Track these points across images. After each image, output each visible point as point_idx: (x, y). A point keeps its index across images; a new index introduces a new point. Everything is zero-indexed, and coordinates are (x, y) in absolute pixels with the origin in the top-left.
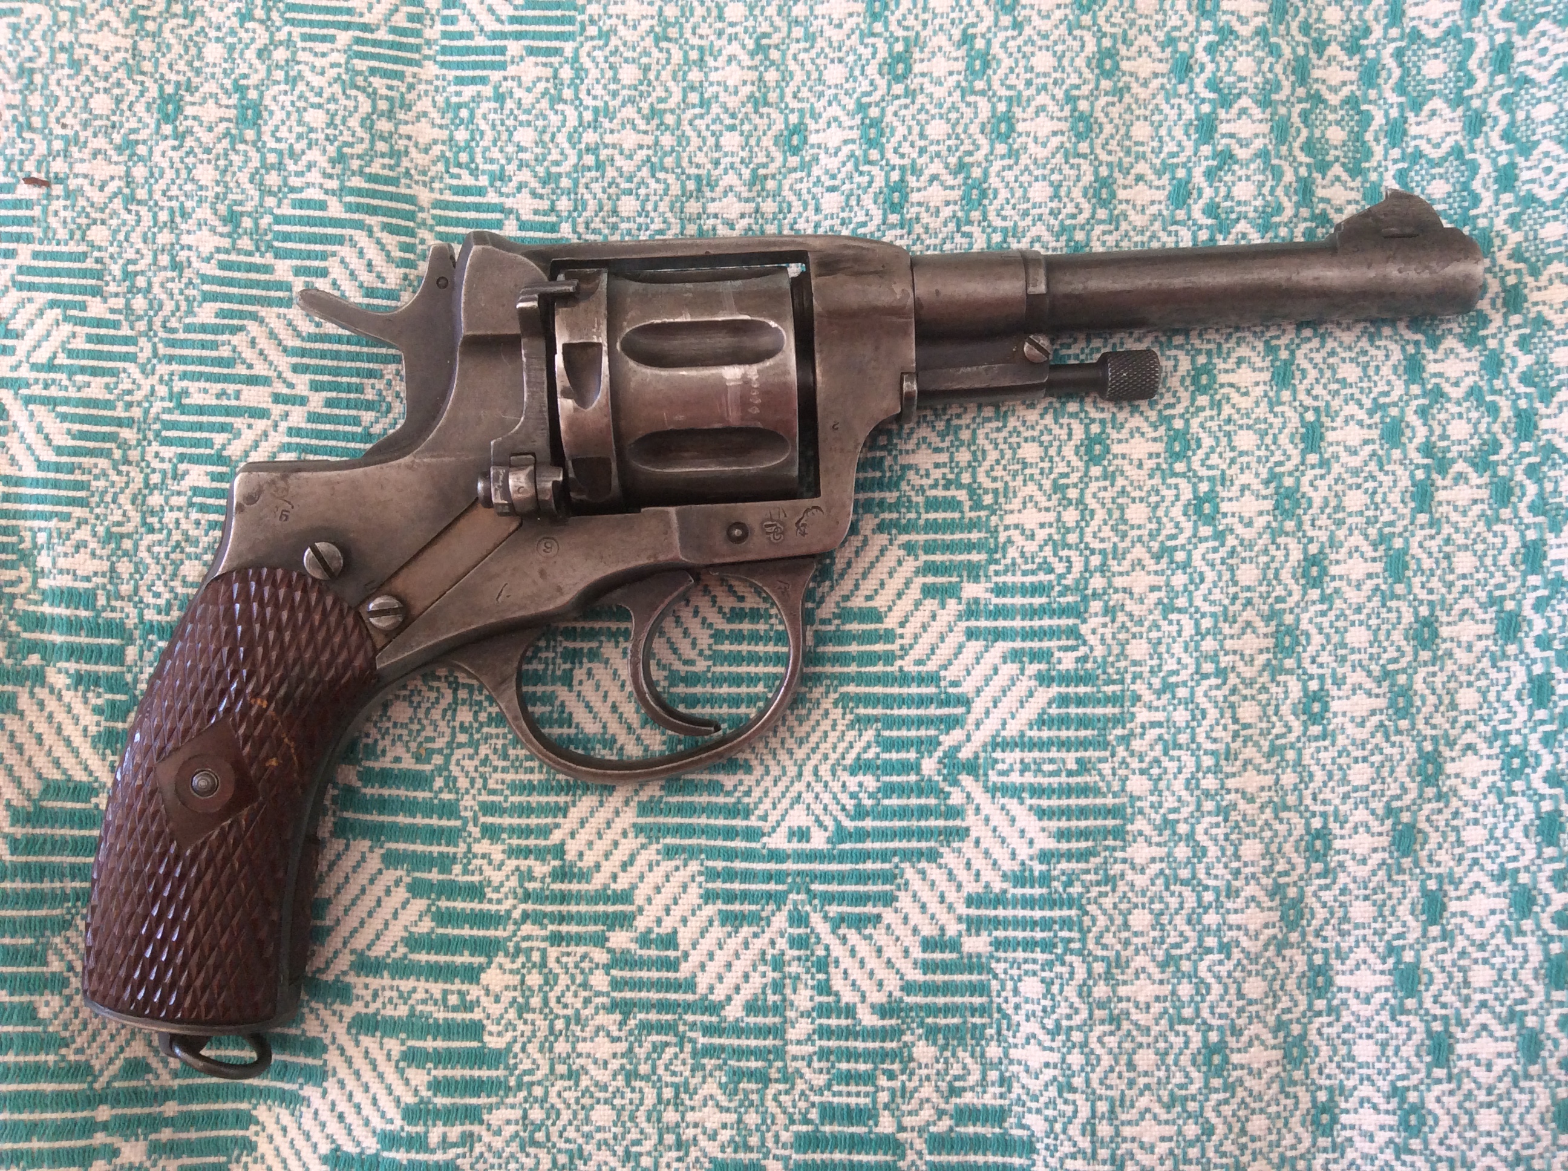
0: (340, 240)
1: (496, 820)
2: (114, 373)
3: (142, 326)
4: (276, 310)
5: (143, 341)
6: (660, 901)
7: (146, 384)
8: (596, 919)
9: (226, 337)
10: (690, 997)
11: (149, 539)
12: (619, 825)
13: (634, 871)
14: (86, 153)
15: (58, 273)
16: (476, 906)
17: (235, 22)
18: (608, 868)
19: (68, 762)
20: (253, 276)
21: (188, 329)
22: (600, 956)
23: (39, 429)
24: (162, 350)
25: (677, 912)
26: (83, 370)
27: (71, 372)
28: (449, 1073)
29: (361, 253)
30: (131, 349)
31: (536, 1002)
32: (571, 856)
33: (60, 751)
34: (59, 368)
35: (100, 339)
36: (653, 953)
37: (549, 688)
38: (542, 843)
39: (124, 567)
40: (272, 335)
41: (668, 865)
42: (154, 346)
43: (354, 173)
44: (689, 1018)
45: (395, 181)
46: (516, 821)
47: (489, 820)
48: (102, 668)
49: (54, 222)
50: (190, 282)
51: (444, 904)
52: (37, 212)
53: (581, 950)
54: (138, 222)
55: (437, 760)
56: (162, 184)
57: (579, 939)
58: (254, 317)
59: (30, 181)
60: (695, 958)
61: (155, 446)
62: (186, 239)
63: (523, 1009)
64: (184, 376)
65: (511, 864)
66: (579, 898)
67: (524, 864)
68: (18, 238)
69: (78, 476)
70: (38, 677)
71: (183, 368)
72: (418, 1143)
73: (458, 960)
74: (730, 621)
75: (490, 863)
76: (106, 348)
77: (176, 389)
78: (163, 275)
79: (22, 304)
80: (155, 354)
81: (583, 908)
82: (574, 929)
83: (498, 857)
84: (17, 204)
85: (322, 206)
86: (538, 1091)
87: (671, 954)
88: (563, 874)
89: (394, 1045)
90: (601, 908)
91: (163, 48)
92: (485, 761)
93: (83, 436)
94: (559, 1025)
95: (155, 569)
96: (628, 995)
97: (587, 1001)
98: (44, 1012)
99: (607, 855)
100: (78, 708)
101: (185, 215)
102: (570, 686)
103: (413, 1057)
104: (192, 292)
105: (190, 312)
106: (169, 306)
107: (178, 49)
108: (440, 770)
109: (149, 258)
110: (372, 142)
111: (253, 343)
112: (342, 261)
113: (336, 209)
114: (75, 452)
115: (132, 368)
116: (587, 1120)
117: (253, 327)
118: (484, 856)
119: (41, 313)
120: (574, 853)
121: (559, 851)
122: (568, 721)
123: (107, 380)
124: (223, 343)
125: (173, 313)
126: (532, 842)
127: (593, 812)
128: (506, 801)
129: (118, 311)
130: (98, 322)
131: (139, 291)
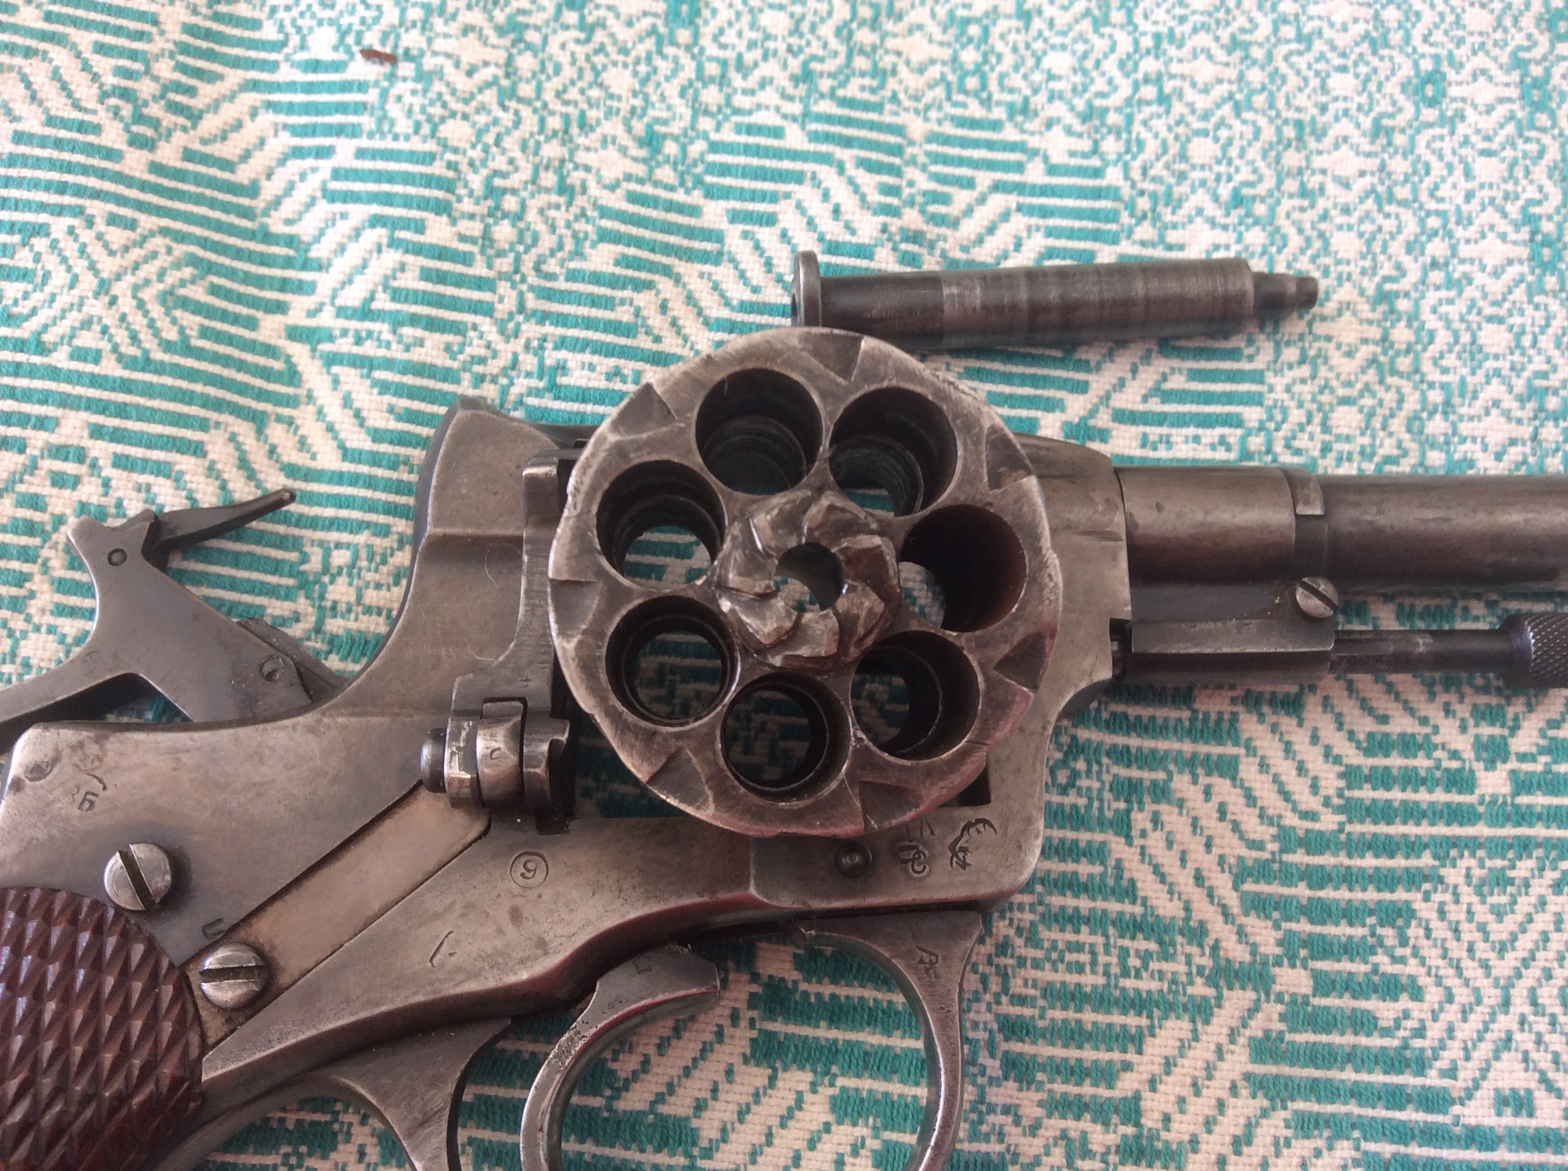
0: (798, 178)
1: (1027, 1048)
2: (457, 328)
3: (505, 264)
4: (699, 267)
5: (503, 287)
7: (506, 350)
9: (627, 293)
12: (1224, 1073)
13: (1253, 1153)
14: (454, 28)
15: (390, 178)
18: (1210, 1145)
20: (673, 217)
21: (573, 276)
23: (348, 401)
24: (532, 302)
26: (414, 320)
27: (397, 321)
29: (826, 196)
30: (486, 296)
32: (1151, 1120)
34: (378, 315)
35: (441, 278)
37: (1098, 837)
38: (1104, 1092)
40: (690, 299)
42: (521, 295)
43: (822, 96)
45: (878, 107)
46: (1060, 1052)
47: (1017, 1047)
49: (394, 110)
50: (583, 214)
52: (370, 96)
54: (517, 123)
56: (556, 83)
58: (667, 271)
59: (370, 54)
62: (582, 157)
64: (562, 343)
65: (1054, 1125)
67: (1074, 1127)
68: (340, 131)
71: (561, 331)
74: (1368, 752)
75: (1017, 1123)
76: (449, 291)
77: (549, 362)
78: (543, 199)
79: (331, 221)
80: (521, 308)
84: (345, 87)
85: (777, 133)
88: (1137, 1150)
93: (412, 416)
99: (1209, 1124)
101: (585, 126)
102: (1128, 838)
104: (581, 226)
105: (578, 254)
106: (547, 242)
109: (526, 173)
110: (850, 56)
111: (664, 308)
112: (799, 206)
113: (795, 138)
115: (486, 325)
117: (665, 285)
118: (1006, 1110)
119: (357, 234)
120: (1157, 1115)
121: (1131, 1109)
122: (1130, 892)
123: (450, 338)
124: (622, 302)
125: (552, 254)
126: (1087, 1090)
127: (1183, 1047)
128: (1042, 1017)
129: (473, 241)
130: (441, 253)
131: (506, 215)
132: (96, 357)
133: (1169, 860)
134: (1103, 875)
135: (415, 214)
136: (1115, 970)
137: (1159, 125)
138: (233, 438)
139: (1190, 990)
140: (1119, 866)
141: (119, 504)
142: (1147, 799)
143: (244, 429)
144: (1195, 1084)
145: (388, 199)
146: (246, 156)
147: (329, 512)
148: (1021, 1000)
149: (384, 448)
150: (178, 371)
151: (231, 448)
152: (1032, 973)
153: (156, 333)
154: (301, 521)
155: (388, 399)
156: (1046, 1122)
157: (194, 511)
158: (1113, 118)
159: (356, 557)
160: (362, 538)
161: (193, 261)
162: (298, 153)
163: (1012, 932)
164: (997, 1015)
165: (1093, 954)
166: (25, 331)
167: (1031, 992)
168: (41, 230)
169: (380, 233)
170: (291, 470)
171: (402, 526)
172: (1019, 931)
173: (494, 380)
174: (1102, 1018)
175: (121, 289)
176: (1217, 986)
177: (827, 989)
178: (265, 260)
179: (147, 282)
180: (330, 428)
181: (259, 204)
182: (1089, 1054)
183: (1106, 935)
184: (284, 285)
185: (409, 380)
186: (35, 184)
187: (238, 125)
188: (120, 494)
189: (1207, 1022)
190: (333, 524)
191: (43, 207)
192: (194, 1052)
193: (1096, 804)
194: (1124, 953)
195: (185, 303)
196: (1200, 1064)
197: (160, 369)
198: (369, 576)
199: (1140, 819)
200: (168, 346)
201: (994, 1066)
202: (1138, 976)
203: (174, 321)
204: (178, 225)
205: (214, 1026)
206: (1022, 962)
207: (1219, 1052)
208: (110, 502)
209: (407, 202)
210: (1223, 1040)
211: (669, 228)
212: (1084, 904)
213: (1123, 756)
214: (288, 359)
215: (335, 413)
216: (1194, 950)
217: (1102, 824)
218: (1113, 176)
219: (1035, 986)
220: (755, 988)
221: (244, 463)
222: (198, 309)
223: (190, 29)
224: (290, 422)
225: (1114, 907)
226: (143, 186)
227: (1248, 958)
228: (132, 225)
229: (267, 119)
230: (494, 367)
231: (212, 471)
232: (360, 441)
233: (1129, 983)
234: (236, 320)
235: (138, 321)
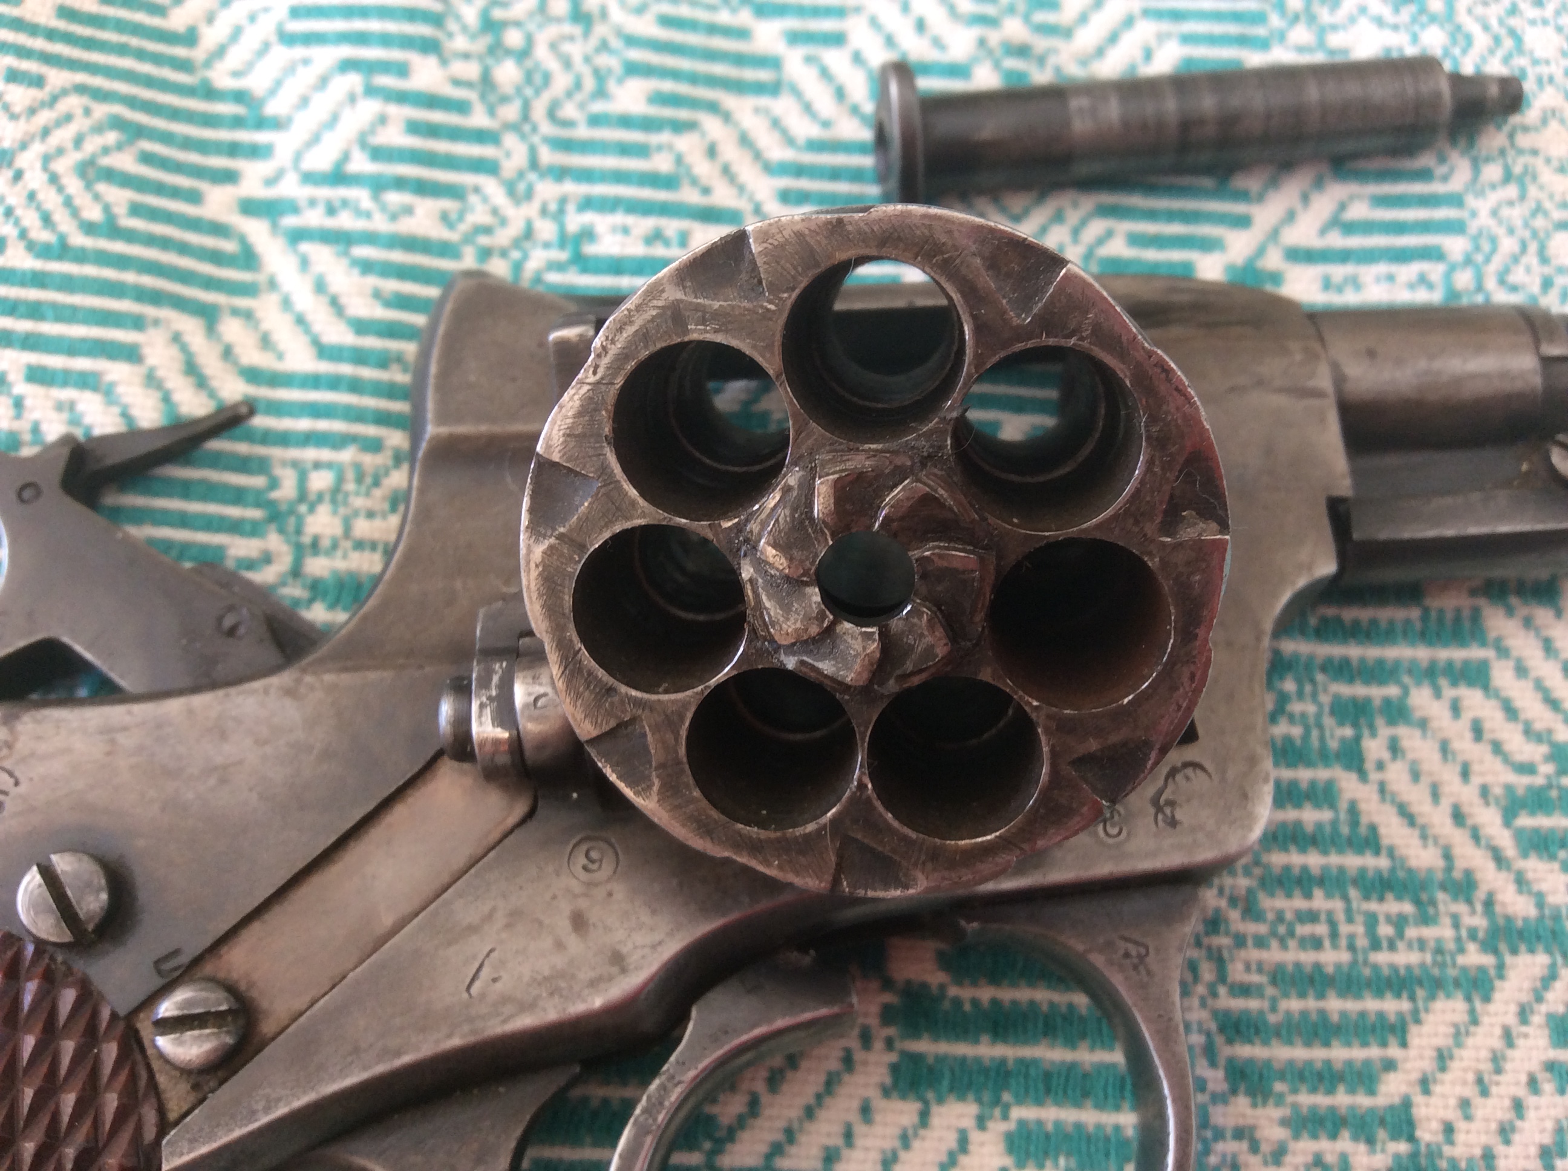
1: (1257, 1052)
2: (454, 192)
3: (511, 112)
4: (751, 100)
5: (510, 141)
7: (517, 216)
9: (665, 137)
20: (716, 42)
21: (595, 120)
26: (400, 183)
27: (378, 185)
30: (489, 151)
32: (1428, 1133)
34: (354, 180)
35: (432, 131)
37: (1322, 774)
40: (745, 140)
42: (533, 148)
46: (1301, 1054)
47: (1245, 1051)
50: (605, 45)
58: (713, 107)
64: (587, 204)
65: (1304, 1149)
67: (1330, 1148)
71: (584, 189)
75: (1254, 1149)
76: (442, 146)
77: (571, 228)
78: (552, 31)
79: (290, 69)
83: (1271, 1134)
102: (1361, 772)
104: (604, 60)
105: (601, 93)
106: (561, 82)
111: (712, 152)
115: (491, 187)
117: (712, 125)
118: (1239, 1134)
119: (323, 82)
120: (1435, 1125)
121: (1401, 1120)
122: (1370, 841)
123: (447, 204)
124: (660, 148)
125: (569, 94)
126: (1342, 1099)
127: (1459, 1035)
128: (1274, 1009)
129: (468, 84)
130: (432, 101)
131: (509, 52)
133: (1417, 797)
134: (1335, 823)
135: (396, 54)
136: (1362, 942)
138: (176, 338)
139: (1461, 960)
140: (1353, 810)
141: (36, 429)
142: (1380, 722)
143: (190, 327)
144: (1480, 1081)
145: (361, 39)
147: (304, 424)
148: (1244, 990)
149: (371, 342)
150: (103, 258)
151: (174, 351)
152: (1254, 954)
153: (75, 213)
154: (268, 438)
155: (373, 281)
156: (1293, 1146)
157: (134, 434)
159: (340, 480)
160: (347, 455)
161: (118, 123)
163: (1223, 903)
164: (1215, 1013)
165: (1333, 924)
167: (1255, 978)
169: (354, 80)
170: (252, 375)
171: (397, 439)
172: (1233, 901)
173: (504, 253)
174: (1352, 1006)
175: (29, 160)
176: (1496, 952)
177: (986, 994)
178: (210, 121)
179: (60, 151)
180: (301, 321)
181: (199, 54)
182: (1339, 1053)
183: (1346, 898)
184: (234, 150)
185: (398, 256)
188: (36, 415)
189: (1487, 999)
190: (310, 439)
192: (150, 1133)
193: (1315, 733)
194: (1371, 921)
195: (111, 175)
196: (1484, 1054)
197: (81, 256)
198: (359, 502)
199: (1374, 748)
200: (89, 228)
201: (1216, 1078)
202: (1392, 947)
203: (97, 197)
204: (98, 81)
205: (176, 1095)
206: (1240, 941)
207: (1508, 1037)
208: (23, 426)
209: (386, 40)
210: (1511, 1019)
211: (711, 55)
212: (1314, 860)
213: (1343, 670)
214: (243, 240)
215: (305, 300)
216: (1461, 908)
217: (1325, 757)
219: (1260, 970)
220: (889, 998)
221: (192, 369)
222: (126, 180)
224: (248, 316)
225: (1353, 861)
226: (51, 35)
227: (1532, 912)
228: (38, 82)
230: (503, 237)
231: (152, 380)
232: (338, 334)
233: (1382, 958)
234: (175, 193)
235: (51, 199)
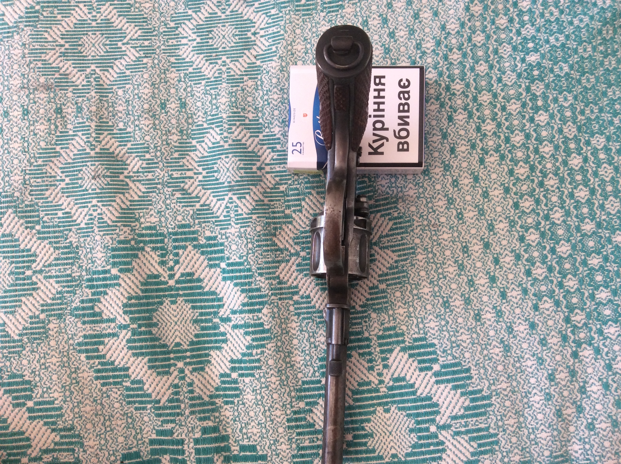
1: (262, 271)
2: (153, 172)
5: (160, 163)
6: (305, 287)
7: (162, 174)
8: (289, 293)
10: (314, 310)
11: (168, 211)
12: (292, 270)
13: (298, 280)
15: (138, 148)
16: (259, 293)
17: (177, 83)
18: (291, 280)
19: (152, 269)
22: (291, 302)
23: (138, 188)
25: (309, 289)
26: (146, 172)
27: (143, 173)
28: (256, 336)
29: (212, 135)
30: (157, 165)
31: (277, 315)
32: (281, 278)
33: (150, 267)
34: (140, 172)
35: (149, 164)
36: (304, 300)
38: (274, 276)
39: (163, 219)
41: (305, 279)
42: (163, 164)
44: (315, 315)
46: (267, 271)
48: (159, 245)
49: (136, 136)
51: (250, 294)
52: (132, 134)
53: (287, 301)
55: (245, 258)
57: (286, 299)
60: (315, 300)
61: (166, 188)
63: (274, 318)
64: (171, 171)
65: (267, 282)
66: (285, 288)
67: (270, 281)
69: (149, 198)
70: (143, 249)
71: (171, 168)
72: (251, 355)
73: (256, 307)
75: (261, 282)
76: (151, 166)
77: (170, 174)
79: (129, 157)
80: (164, 166)
81: (286, 291)
82: (284, 296)
83: (263, 280)
86: (279, 338)
87: (309, 300)
88: (280, 283)
89: (242, 331)
90: (290, 290)
91: (160, 91)
92: (257, 257)
93: (149, 188)
94: (283, 320)
95: (170, 219)
96: (299, 311)
97: (289, 314)
98: (154, 332)
99: (290, 277)
100: (154, 256)
102: (276, 236)
103: (246, 333)
107: (164, 91)
108: (245, 261)
110: (212, 106)
111: (188, 161)
112: (207, 138)
113: (205, 125)
114: (148, 192)
115: (158, 170)
116: (292, 344)
117: (187, 157)
118: (259, 281)
121: (278, 277)
122: (276, 245)
125: (167, 156)
127: (285, 267)
129: (153, 156)
130: (149, 160)
131: (158, 151)
132: (95, 189)
133: (282, 239)
134: (272, 243)
135: (143, 154)
136: (274, 257)
137: (268, 109)
138: (120, 198)
139: (286, 258)
140: (274, 241)
142: (278, 230)
143: (121, 196)
144: (287, 272)
145: (138, 152)
146: (111, 147)
147: (138, 207)
154: (134, 209)
155: (144, 186)
158: (260, 109)
162: (120, 145)
166: (84, 188)
168: (81, 170)
169: (138, 158)
170: (130, 201)
174: (273, 265)
175: (96, 177)
176: (290, 257)
178: (119, 165)
179: (100, 174)
180: (136, 193)
181: (115, 155)
183: (273, 252)
184: (123, 169)
185: (147, 182)
186: (79, 162)
187: (108, 142)
189: (289, 263)
190: (139, 209)
191: (81, 166)
194: (275, 255)
195: (107, 176)
196: (288, 269)
197: (106, 189)
200: (106, 185)
202: (278, 258)
203: (106, 180)
204: (102, 163)
207: (291, 267)
209: (141, 152)
210: (292, 265)
214: (126, 182)
215: (136, 190)
216: (286, 252)
218: (261, 121)
222: (109, 177)
223: (96, 126)
224: (129, 193)
225: (274, 248)
227: (295, 252)
229: (113, 140)
230: (161, 176)
232: (141, 194)
233: (276, 259)
234: (116, 177)
235: (100, 182)
